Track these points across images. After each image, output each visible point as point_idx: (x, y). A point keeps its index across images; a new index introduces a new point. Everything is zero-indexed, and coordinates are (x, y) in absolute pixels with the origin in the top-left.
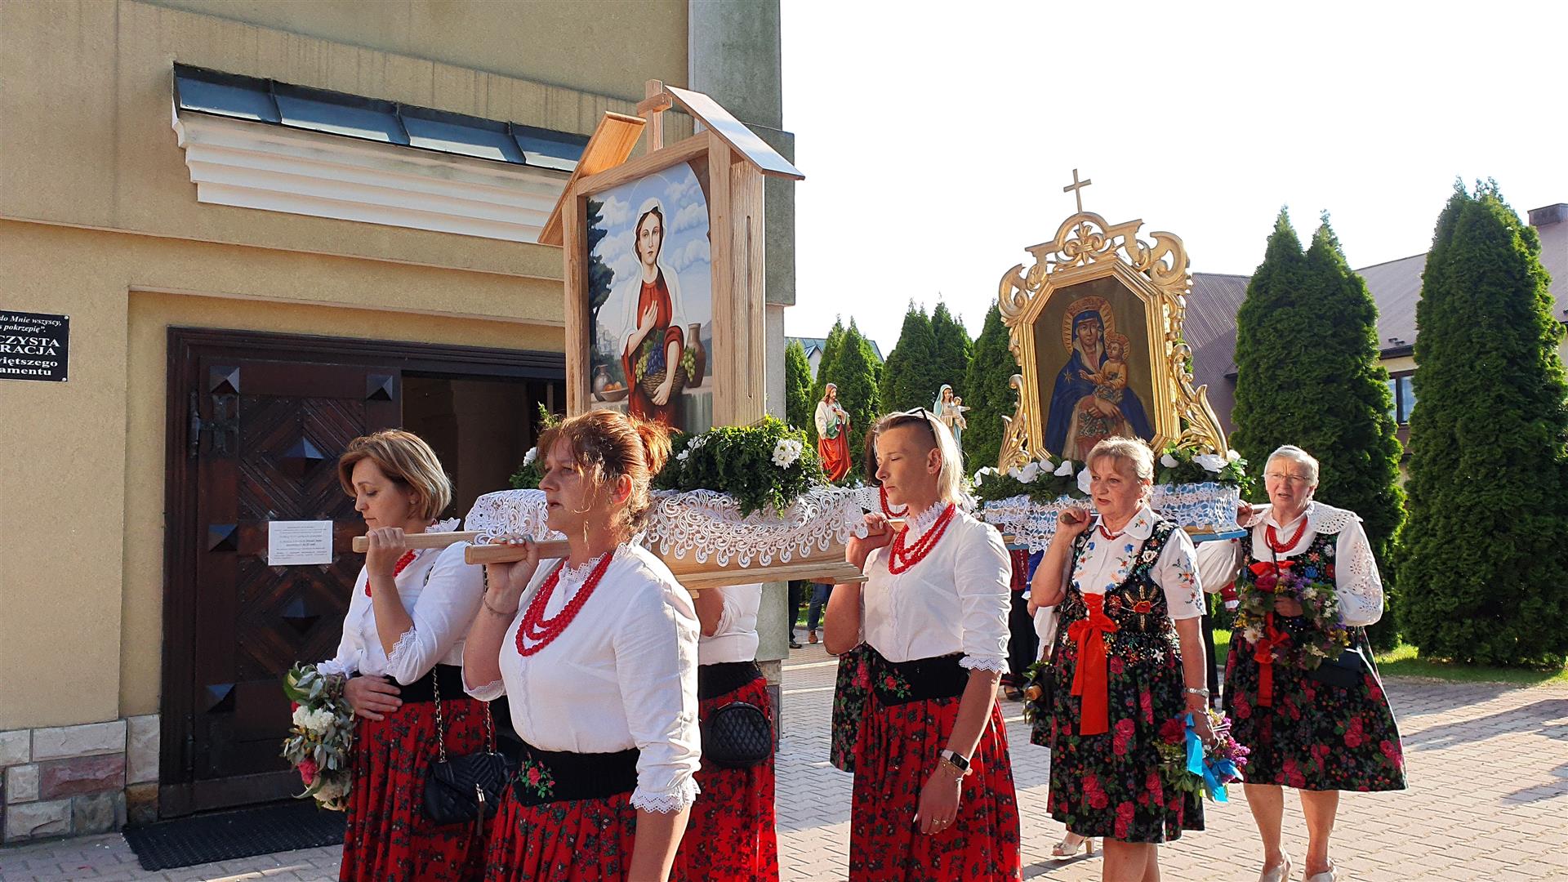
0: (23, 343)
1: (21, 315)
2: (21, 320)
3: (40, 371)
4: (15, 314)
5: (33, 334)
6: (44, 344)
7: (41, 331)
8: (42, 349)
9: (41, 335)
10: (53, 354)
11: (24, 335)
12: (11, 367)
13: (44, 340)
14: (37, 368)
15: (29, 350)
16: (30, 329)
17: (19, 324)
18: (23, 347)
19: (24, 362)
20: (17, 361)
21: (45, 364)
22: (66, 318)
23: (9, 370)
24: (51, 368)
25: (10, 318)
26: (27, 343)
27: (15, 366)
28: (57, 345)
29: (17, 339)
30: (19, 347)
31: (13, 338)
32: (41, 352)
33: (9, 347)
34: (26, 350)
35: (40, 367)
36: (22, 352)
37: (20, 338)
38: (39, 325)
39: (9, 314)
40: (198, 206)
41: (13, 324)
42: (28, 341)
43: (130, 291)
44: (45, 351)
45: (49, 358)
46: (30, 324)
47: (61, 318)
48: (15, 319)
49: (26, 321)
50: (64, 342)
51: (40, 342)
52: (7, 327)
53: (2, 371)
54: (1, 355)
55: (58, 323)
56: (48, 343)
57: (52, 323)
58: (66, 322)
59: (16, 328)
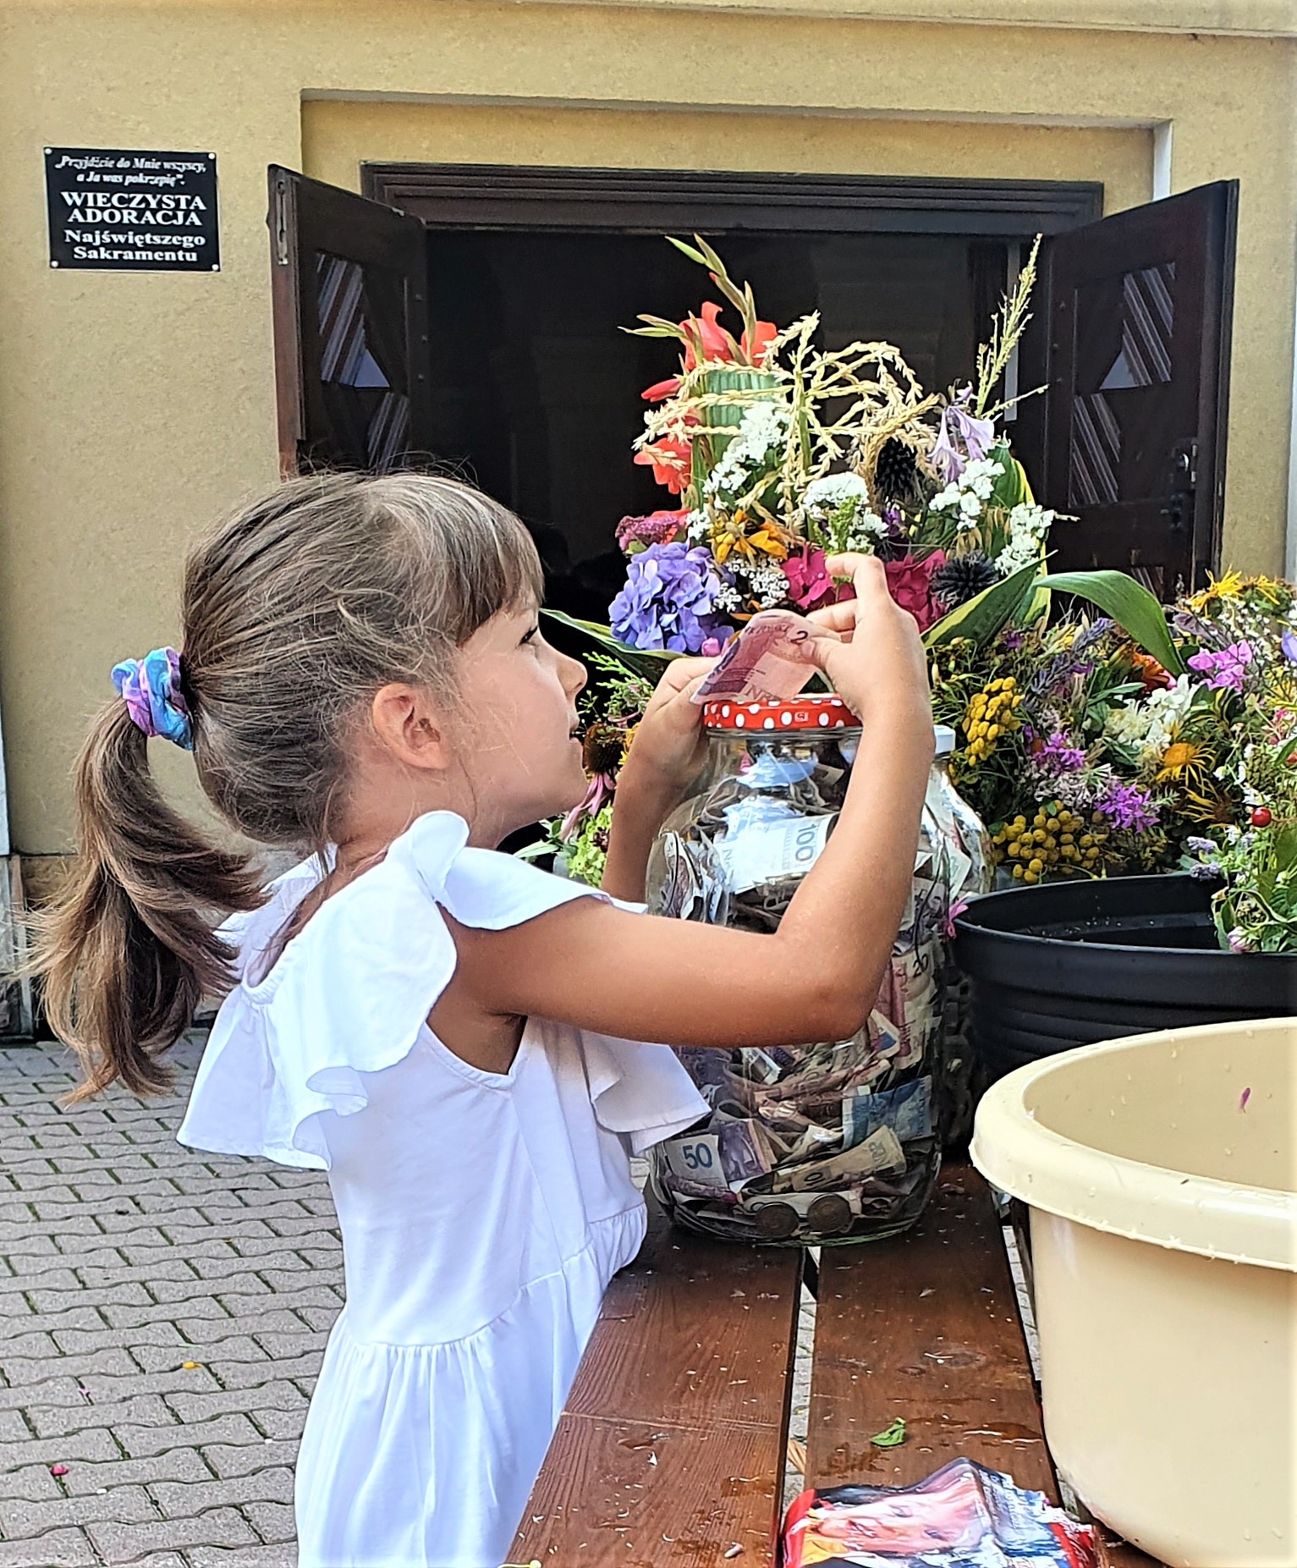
0: (153, 205)
1: (149, 155)
2: (148, 165)
3: (180, 253)
4: (140, 154)
5: (166, 189)
6: (183, 205)
7: (178, 181)
8: (180, 214)
9: (177, 189)
10: (198, 223)
11: (154, 190)
12: (140, 249)
13: (183, 199)
14: (175, 248)
15: (165, 217)
16: (161, 181)
17: (147, 172)
18: (154, 212)
19: (157, 240)
20: (148, 236)
21: (187, 242)
22: (211, 156)
23: (137, 253)
24: (196, 249)
25: (133, 163)
26: (160, 202)
27: (146, 247)
28: (202, 207)
29: (144, 200)
30: (148, 214)
31: (139, 197)
32: (181, 221)
33: (134, 213)
34: (159, 215)
35: (179, 247)
36: (153, 222)
37: (149, 197)
38: (174, 173)
39: (130, 155)
41: (136, 172)
43: (309, 102)
44: (185, 219)
45: (191, 230)
46: (162, 172)
47: (202, 157)
48: (139, 163)
49: (156, 165)
50: (211, 199)
51: (178, 202)
52: (130, 179)
53: (128, 255)
54: (121, 228)
55: (201, 167)
56: (189, 203)
57: (191, 166)
58: (211, 164)
59: (141, 179)
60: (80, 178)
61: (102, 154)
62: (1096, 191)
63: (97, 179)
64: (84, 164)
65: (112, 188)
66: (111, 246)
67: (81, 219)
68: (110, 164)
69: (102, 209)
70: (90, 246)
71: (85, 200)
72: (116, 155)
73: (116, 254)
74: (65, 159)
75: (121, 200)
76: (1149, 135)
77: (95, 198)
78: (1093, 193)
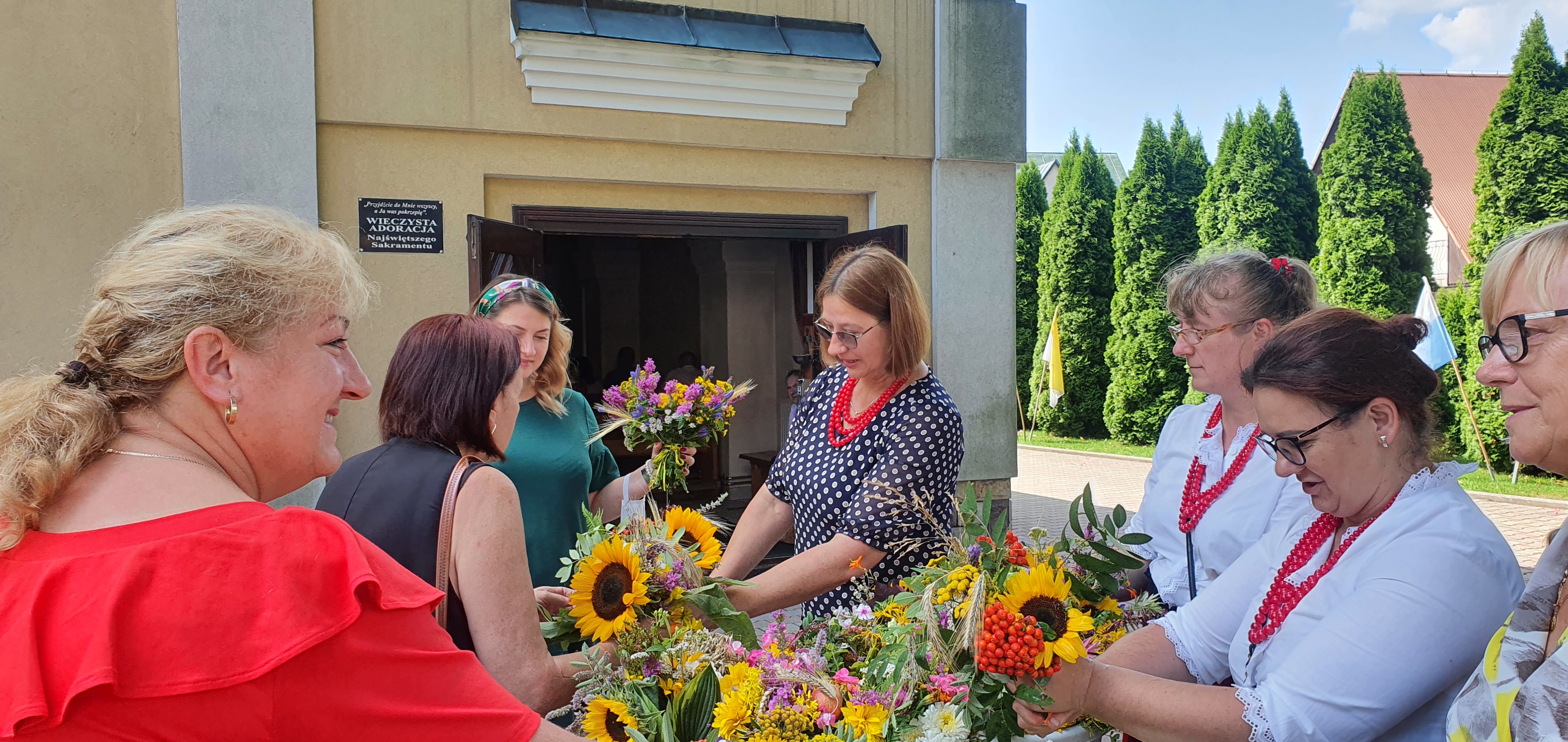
0: (411, 223)
1: (409, 202)
2: (410, 206)
3: (423, 246)
4: (405, 201)
5: (418, 217)
6: (426, 224)
7: (423, 213)
8: (424, 228)
9: (423, 217)
10: (433, 232)
11: (412, 217)
12: (404, 244)
13: (426, 221)
14: (422, 243)
15: (417, 229)
16: (416, 213)
17: (408, 209)
18: (412, 227)
19: (413, 239)
20: (408, 238)
21: (428, 240)
22: (441, 203)
24: (432, 243)
25: (402, 205)
27: (407, 242)
28: (435, 224)
30: (409, 228)
31: (404, 220)
32: (424, 231)
33: (402, 228)
34: (414, 229)
35: (424, 242)
36: (411, 231)
37: (409, 220)
38: (422, 210)
39: (401, 202)
40: (533, 107)
41: (403, 209)
42: (415, 223)
43: (487, 179)
44: (427, 229)
45: (430, 235)
46: (416, 209)
47: (436, 203)
48: (405, 205)
49: (413, 206)
50: (440, 221)
51: (423, 223)
52: (400, 212)
53: (398, 246)
54: (396, 234)
55: (435, 207)
56: (429, 223)
57: (430, 207)
58: (440, 206)
59: (406, 212)
60: (376, 211)
61: (387, 201)
62: (845, 220)
63: (384, 212)
64: (376, 205)
65: (391, 216)
66: (390, 242)
67: (375, 230)
68: (391, 206)
69: (386, 226)
70: (379, 242)
71: (378, 221)
72: (393, 201)
73: (392, 246)
74: (369, 203)
75: (395, 221)
76: (867, 197)
77: (383, 221)
78: (843, 221)
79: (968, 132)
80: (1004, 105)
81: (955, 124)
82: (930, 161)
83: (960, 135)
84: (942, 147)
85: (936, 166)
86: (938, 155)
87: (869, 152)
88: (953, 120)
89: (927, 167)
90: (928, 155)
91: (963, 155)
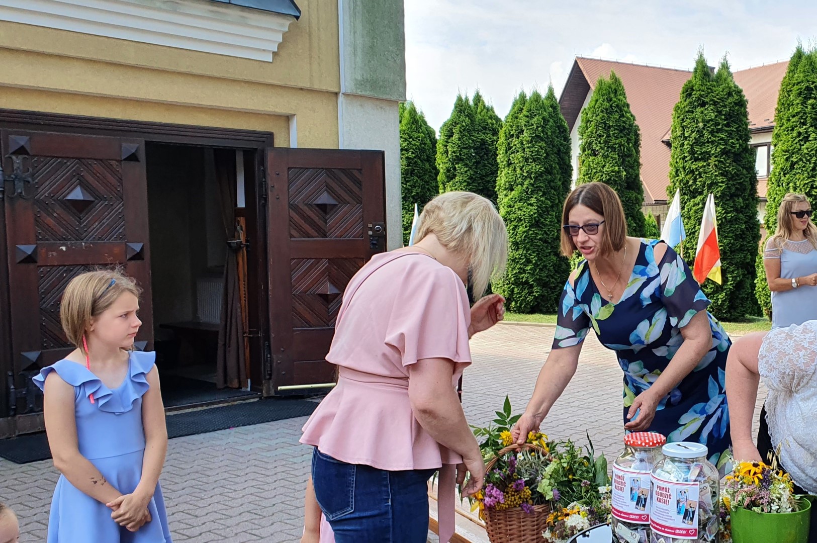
78: (270, 135)
79: (365, 75)
80: (390, 58)
81: (355, 68)
82: (336, 94)
83: (359, 78)
84: (347, 85)
85: (341, 98)
86: (343, 90)
87: (292, 83)
88: (354, 66)
89: (334, 98)
90: (336, 90)
91: (361, 91)
